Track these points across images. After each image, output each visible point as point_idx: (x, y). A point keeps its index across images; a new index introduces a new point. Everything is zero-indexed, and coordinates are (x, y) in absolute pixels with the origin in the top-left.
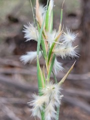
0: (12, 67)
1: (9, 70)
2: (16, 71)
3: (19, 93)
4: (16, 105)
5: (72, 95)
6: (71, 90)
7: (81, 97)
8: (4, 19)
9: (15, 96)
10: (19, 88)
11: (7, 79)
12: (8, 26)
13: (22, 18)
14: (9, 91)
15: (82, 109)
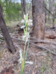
0: (18, 36)
1: (17, 37)
2: (19, 37)
3: (19, 41)
4: (19, 44)
5: (31, 42)
6: (31, 41)
7: (33, 42)
8: (16, 26)
9: (19, 42)
10: (19, 40)
11: (17, 39)
12: (17, 27)
13: (20, 25)
14: (17, 41)
15: (33, 45)
